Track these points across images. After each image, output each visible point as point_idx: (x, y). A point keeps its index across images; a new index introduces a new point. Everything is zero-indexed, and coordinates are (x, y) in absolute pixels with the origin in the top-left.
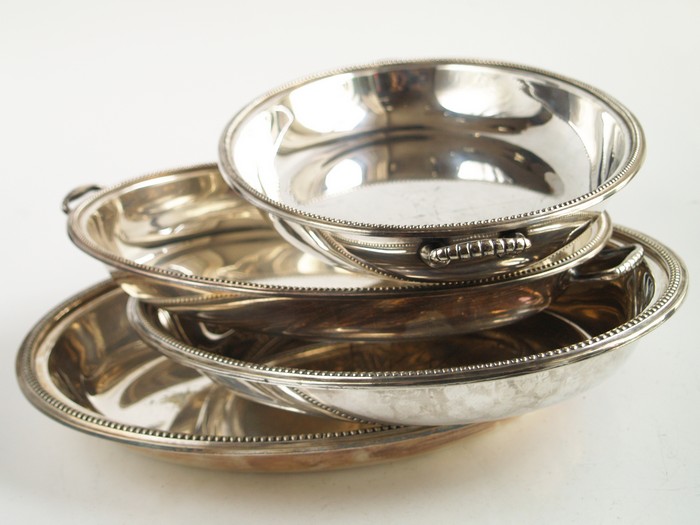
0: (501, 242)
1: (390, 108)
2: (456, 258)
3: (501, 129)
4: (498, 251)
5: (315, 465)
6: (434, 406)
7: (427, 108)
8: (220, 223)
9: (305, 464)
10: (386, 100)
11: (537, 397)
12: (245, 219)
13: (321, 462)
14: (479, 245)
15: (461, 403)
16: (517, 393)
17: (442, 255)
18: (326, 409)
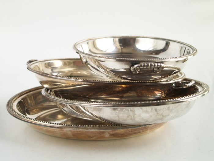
0: (156, 64)
2: (142, 67)
3: (153, 54)
4: (155, 67)
5: (93, 137)
6: (131, 116)
7: (133, 48)
8: (72, 74)
9: (90, 137)
10: (121, 45)
11: (163, 116)
12: (79, 74)
13: (95, 136)
14: (149, 64)
15: (140, 116)
16: (157, 114)
17: (138, 66)
18: (98, 118)
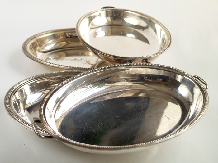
1: (113, 20)
